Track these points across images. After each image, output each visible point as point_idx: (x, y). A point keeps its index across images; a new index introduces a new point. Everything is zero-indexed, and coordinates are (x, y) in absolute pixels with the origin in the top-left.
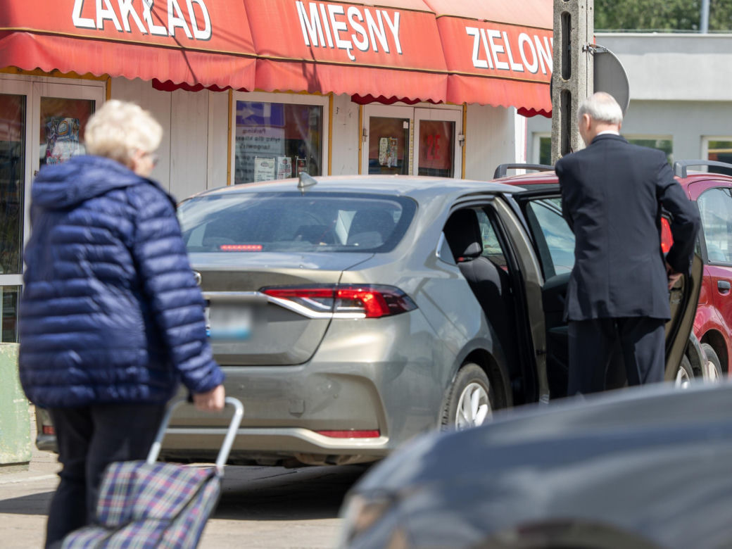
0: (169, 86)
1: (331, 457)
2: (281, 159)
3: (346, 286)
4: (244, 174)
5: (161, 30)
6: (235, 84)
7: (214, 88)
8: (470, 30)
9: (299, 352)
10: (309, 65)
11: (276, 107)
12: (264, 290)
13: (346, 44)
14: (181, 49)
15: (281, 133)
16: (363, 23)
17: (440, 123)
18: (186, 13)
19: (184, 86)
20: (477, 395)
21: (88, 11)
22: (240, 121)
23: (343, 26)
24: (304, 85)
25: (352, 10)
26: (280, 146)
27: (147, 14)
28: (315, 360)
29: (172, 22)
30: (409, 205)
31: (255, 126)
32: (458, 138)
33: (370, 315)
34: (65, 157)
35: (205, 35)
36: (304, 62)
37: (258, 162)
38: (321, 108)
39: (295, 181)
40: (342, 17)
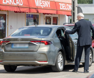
0: (17, 12)
1: (40, 65)
2: (33, 22)
3: (42, 40)
4: (28, 24)
5: (15, 4)
6: (26, 12)
7: (23, 12)
8: (60, 4)
9: (35, 50)
10: (37, 9)
11: (32, 15)
12: (30, 41)
13: (42, 6)
14: (18, 7)
15: (33, 19)
16: (44, 3)
17: (56, 17)
18: (19, 2)
19: (19, 12)
20: (61, 56)
21: (5, 1)
22: (27, 17)
23: (42, 3)
24: (36, 12)
25: (43, 1)
26: (33, 20)
27: (14, 2)
28: (38, 51)
29: (17, 3)
30: (51, 29)
31: (29, 18)
32: (58, 19)
33: (45, 44)
34: (2, 22)
35: (22, 5)
36: (36, 9)
37: (30, 23)
38: (38, 15)
39: (35, 26)
40: (41, 2)
